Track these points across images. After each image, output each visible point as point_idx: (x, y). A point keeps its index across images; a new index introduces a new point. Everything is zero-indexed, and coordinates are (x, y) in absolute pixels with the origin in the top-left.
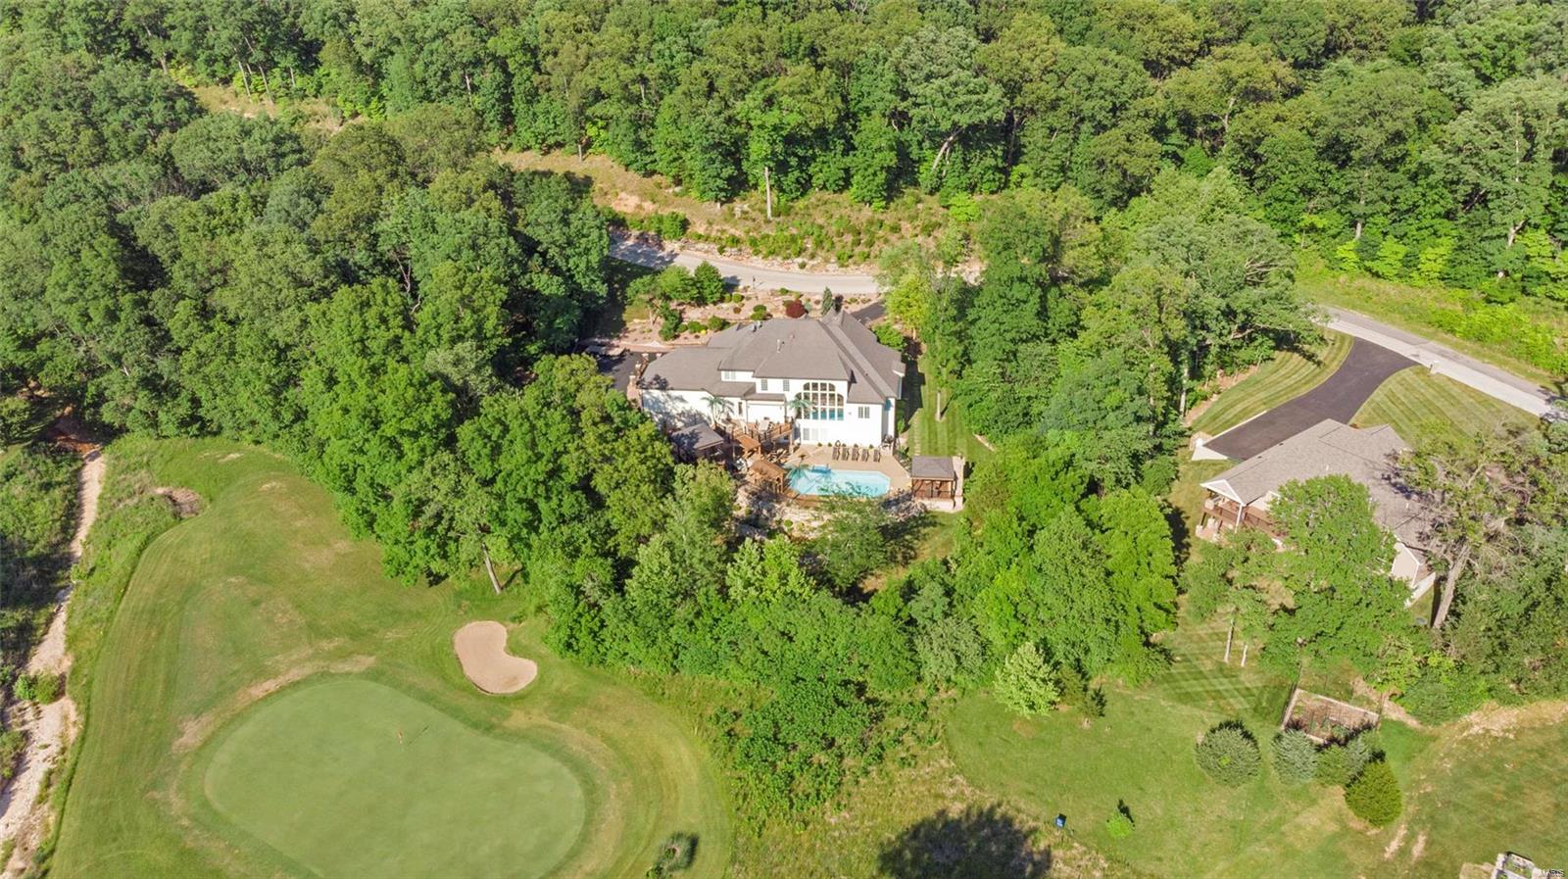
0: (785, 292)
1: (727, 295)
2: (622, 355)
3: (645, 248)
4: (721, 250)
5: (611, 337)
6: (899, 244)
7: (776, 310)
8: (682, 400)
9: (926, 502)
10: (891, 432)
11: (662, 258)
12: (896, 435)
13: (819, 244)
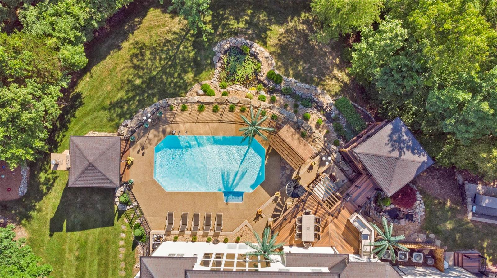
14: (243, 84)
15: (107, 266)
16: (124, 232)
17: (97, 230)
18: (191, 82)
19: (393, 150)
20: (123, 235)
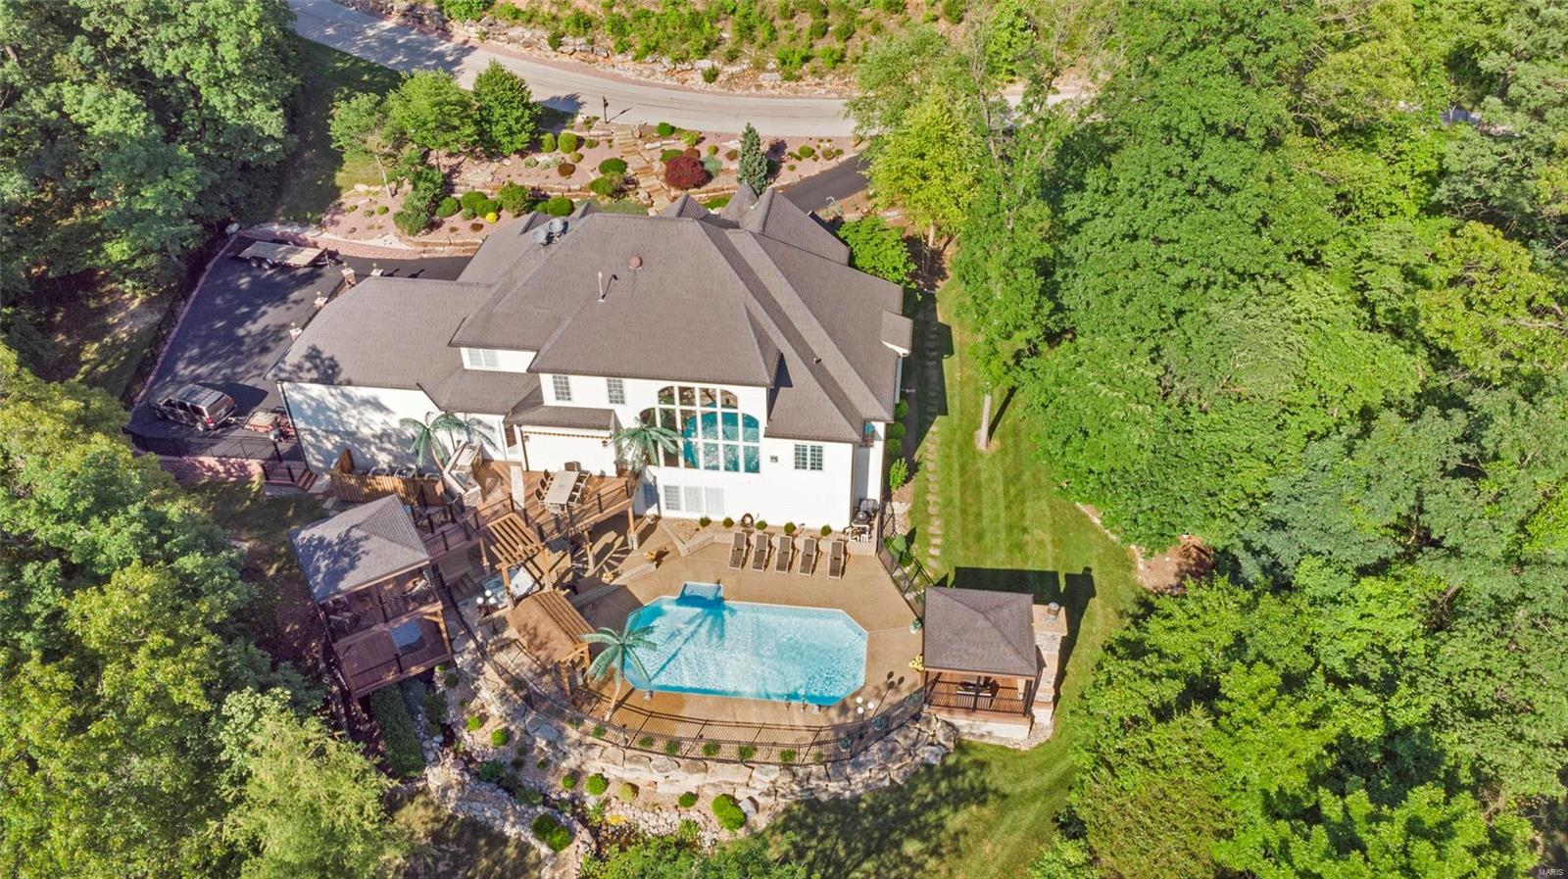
0: (669, 131)
1: (547, 137)
2: (315, 264)
3: (414, 35)
4: (556, 42)
5: (305, 223)
6: (903, 34)
7: (647, 170)
8: (379, 407)
9: (960, 721)
10: (874, 492)
11: (440, 56)
12: (887, 495)
13: (747, 31)
14: (637, 836)
15: (964, 512)
16: (933, 557)
17: (988, 565)
18: (773, 834)
19: (358, 540)
20: (934, 552)
